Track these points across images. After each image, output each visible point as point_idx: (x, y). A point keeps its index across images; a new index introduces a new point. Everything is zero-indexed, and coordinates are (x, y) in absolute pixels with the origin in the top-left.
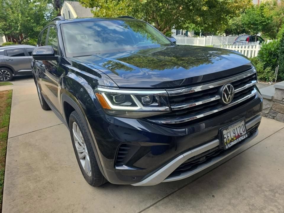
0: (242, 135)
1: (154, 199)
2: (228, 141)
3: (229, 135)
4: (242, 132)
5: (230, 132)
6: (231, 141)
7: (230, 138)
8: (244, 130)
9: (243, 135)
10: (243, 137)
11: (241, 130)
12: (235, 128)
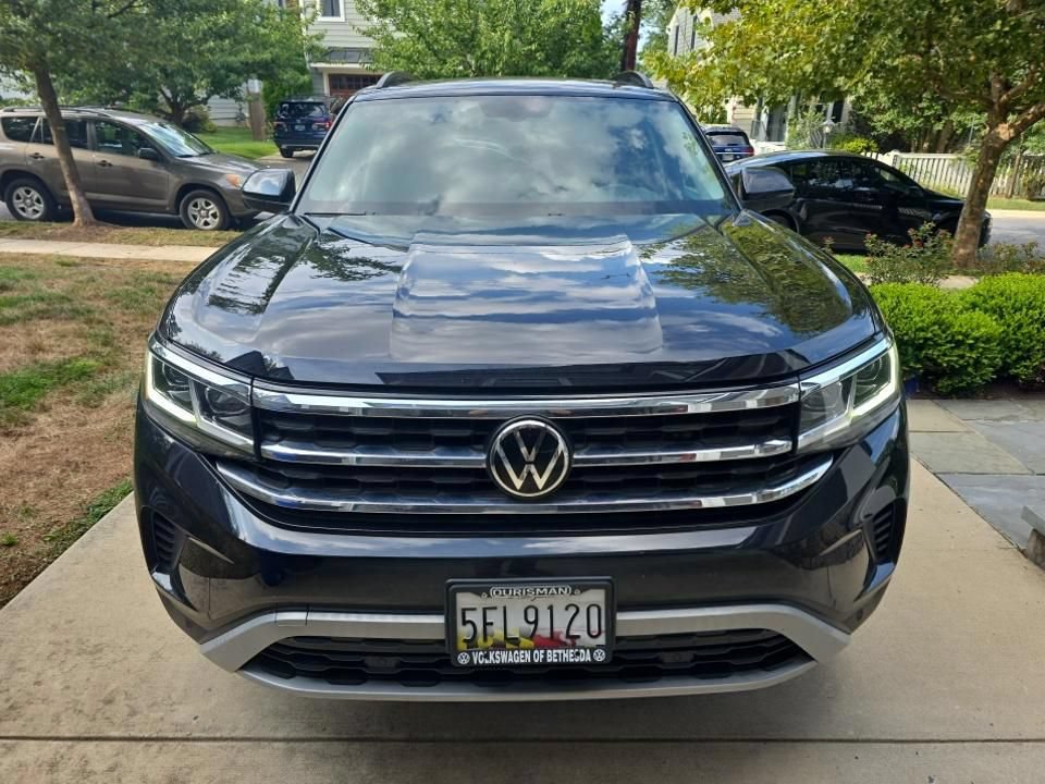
0: (578, 642)
1: (310, 726)
2: (485, 639)
3: (494, 617)
4: (584, 635)
5: (505, 608)
6: (499, 646)
7: (497, 632)
8: (594, 628)
9: (580, 648)
10: (578, 654)
11: (581, 621)
12: (542, 605)
